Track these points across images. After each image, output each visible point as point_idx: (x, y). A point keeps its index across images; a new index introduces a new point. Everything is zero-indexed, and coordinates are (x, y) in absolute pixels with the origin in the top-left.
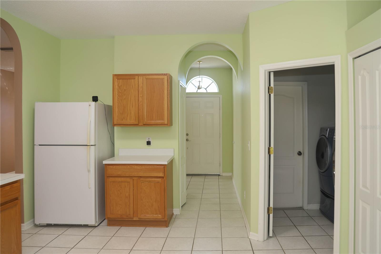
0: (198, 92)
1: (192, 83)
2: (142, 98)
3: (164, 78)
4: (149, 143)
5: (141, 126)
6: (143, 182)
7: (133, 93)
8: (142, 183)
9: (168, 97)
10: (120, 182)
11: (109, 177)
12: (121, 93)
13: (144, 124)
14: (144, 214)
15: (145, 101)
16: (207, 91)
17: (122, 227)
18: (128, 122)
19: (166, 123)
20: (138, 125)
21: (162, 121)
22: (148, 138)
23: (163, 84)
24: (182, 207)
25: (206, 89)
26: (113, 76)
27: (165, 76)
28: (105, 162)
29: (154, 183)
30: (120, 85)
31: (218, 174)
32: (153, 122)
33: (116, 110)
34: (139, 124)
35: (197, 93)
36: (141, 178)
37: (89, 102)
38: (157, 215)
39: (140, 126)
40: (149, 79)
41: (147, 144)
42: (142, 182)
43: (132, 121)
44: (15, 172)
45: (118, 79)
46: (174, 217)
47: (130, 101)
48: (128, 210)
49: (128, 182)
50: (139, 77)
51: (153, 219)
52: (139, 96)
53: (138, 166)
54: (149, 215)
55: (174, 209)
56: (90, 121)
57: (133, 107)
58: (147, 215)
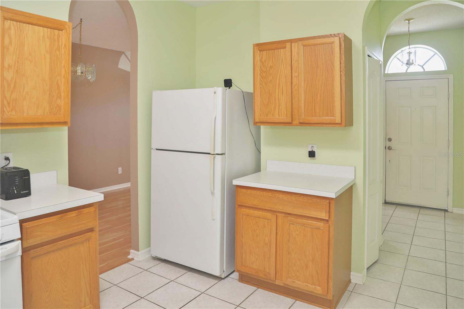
0: (408, 71)
1: (398, 58)
2: (297, 79)
3: (333, 43)
4: (312, 154)
5: (297, 125)
6: (293, 223)
7: (283, 71)
8: (291, 225)
9: (341, 75)
10: (256, 217)
11: (241, 206)
12: (265, 72)
13: (301, 123)
14: (292, 279)
15: (303, 84)
16: (424, 69)
17: (259, 289)
18: (276, 118)
19: (338, 120)
20: (291, 124)
21: (330, 118)
22: (311, 146)
23: (332, 52)
24: (367, 269)
25: (422, 67)
26: (254, 46)
27: (335, 38)
28: (236, 182)
29: (310, 228)
30: (263, 60)
31: (444, 209)
32: (315, 119)
33: (258, 100)
34: (293, 122)
35: (406, 74)
36: (289, 216)
37: (214, 87)
38: (314, 286)
39: (294, 126)
40: (309, 45)
41: (309, 156)
42: (291, 222)
43: (282, 118)
44: (130, 183)
45: (260, 51)
46: (350, 288)
47: (279, 84)
48: (267, 265)
49: (269, 220)
50: (293, 44)
51: (307, 291)
52: (293, 75)
53: (285, 195)
54: (300, 283)
55: (352, 273)
56: (216, 117)
57: (283, 94)
58: (297, 282)
